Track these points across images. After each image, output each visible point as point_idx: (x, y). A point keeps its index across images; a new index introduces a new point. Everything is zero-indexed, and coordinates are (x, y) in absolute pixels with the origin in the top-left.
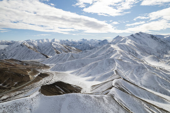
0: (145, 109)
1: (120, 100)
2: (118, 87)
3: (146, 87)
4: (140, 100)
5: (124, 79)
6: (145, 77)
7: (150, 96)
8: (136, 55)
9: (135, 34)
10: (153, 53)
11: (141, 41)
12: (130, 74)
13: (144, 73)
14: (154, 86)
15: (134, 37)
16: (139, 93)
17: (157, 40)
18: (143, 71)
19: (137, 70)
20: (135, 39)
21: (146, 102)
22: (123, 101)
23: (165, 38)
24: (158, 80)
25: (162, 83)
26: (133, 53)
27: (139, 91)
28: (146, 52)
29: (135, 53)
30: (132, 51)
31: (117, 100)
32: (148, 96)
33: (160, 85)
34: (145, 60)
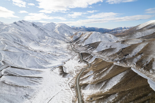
0: (28, 81)
1: (10, 82)
2: (7, 74)
3: (30, 67)
4: (25, 77)
5: (12, 67)
6: (29, 61)
7: (32, 73)
8: (21, 43)
9: (18, 22)
10: (36, 39)
11: (24, 29)
12: (17, 61)
13: (28, 57)
14: (35, 65)
15: (18, 25)
16: (25, 73)
17: (37, 28)
18: (27, 56)
19: (22, 57)
20: (19, 27)
21: (28, 77)
22: (13, 82)
23: (43, 25)
24: (37, 61)
25: (40, 62)
26: (18, 41)
27: (25, 72)
28: (30, 39)
29: (20, 41)
30: (17, 39)
31: (8, 83)
32: (31, 73)
33: (38, 63)
34: (29, 46)
